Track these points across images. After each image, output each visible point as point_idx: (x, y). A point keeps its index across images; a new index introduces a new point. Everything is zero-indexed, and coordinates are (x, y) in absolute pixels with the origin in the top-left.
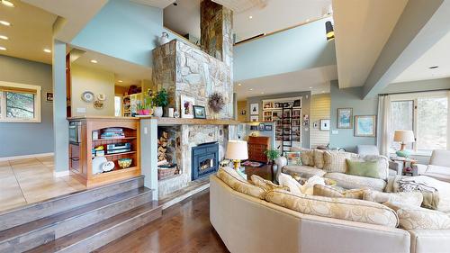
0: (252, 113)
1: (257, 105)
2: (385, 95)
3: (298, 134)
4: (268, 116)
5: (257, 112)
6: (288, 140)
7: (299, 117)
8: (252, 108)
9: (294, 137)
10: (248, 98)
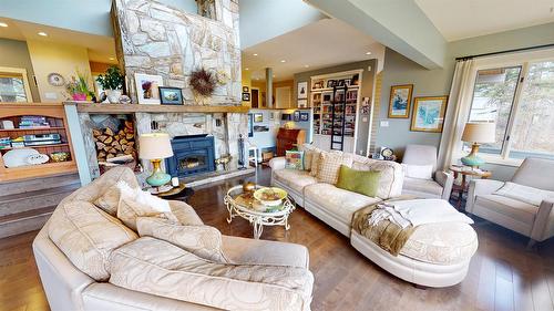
0: (300, 96)
1: (304, 85)
2: (467, 58)
3: (352, 126)
4: (317, 100)
5: (305, 96)
6: (339, 134)
7: (355, 102)
8: (300, 90)
9: (347, 130)
10: (295, 75)
